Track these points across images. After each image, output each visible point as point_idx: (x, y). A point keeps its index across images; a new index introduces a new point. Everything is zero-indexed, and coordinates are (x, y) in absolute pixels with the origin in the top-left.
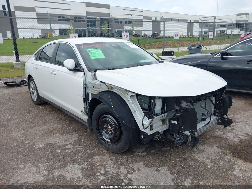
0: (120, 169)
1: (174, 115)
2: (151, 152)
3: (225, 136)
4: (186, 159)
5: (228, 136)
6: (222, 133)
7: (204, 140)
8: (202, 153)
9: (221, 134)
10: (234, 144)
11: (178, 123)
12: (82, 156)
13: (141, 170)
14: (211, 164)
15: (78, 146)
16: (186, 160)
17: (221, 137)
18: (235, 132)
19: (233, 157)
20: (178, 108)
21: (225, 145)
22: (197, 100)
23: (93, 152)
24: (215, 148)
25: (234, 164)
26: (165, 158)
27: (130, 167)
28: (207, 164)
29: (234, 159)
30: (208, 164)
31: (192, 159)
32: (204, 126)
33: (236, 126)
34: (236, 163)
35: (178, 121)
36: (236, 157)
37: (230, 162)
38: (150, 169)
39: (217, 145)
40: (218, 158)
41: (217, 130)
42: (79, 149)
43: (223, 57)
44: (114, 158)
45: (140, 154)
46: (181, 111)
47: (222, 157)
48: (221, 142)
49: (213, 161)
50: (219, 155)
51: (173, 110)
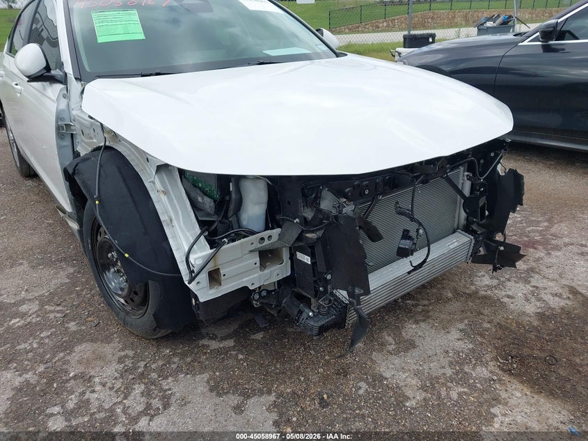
0: (125, 398)
1: (296, 236)
2: (253, 337)
3: (500, 293)
4: (343, 372)
5: (510, 293)
6: (495, 282)
7: (430, 304)
8: (407, 350)
9: (490, 287)
10: (518, 324)
11: (314, 263)
12: (47, 341)
13: (189, 402)
14: (420, 396)
15: (52, 308)
16: (345, 376)
17: (485, 297)
18: (536, 280)
19: (500, 372)
20: (309, 214)
21: (489, 326)
22: (385, 185)
23: (83, 328)
24: (455, 334)
25: (496, 400)
26: (283, 364)
27: (161, 390)
28: (404, 395)
29: (500, 380)
30: (409, 393)
31: (366, 374)
32: (409, 273)
33: (547, 260)
34: (504, 395)
35: (313, 256)
36: (509, 372)
37: (483, 391)
38: (218, 400)
39: (461, 326)
40: (449, 372)
41: (483, 273)
42: (52, 316)
43: (549, 45)
44: (131, 353)
45: (214, 345)
46: (321, 223)
47: (466, 369)
48: (480, 313)
49: (430, 384)
50: (459, 361)
51: (297, 220)
